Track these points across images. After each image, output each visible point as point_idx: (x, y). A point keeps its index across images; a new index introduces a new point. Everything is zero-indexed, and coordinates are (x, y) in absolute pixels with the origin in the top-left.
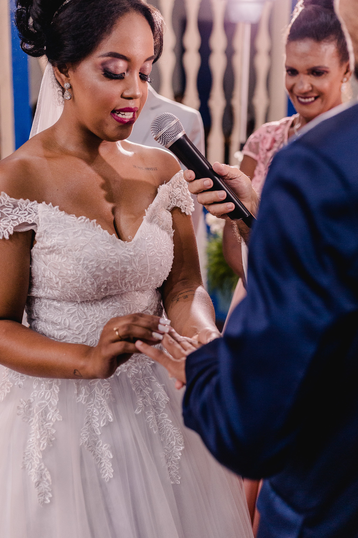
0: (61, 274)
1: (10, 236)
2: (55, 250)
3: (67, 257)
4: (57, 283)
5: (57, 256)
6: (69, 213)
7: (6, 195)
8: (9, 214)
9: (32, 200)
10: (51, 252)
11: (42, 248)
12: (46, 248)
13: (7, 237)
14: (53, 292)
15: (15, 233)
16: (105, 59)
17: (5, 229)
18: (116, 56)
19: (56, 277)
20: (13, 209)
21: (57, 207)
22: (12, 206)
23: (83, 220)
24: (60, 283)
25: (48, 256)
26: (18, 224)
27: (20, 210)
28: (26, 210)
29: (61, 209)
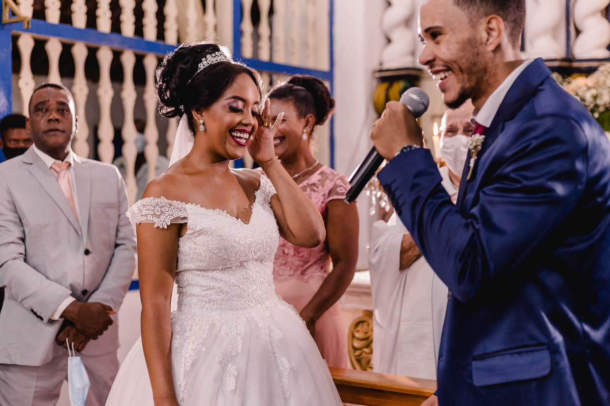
0: (209, 249)
1: (168, 226)
2: (203, 232)
3: (212, 235)
4: (206, 256)
5: (205, 236)
6: (207, 208)
7: (164, 198)
8: (166, 212)
9: (182, 202)
10: (200, 234)
11: (193, 234)
12: (197, 232)
13: (165, 227)
14: (202, 264)
15: (171, 224)
16: (230, 100)
17: (164, 221)
18: (237, 98)
19: (204, 252)
20: (169, 208)
21: (199, 205)
22: (169, 206)
23: (218, 212)
24: (208, 256)
25: (198, 238)
26: (173, 218)
27: (174, 209)
28: (178, 208)
29: (202, 206)
